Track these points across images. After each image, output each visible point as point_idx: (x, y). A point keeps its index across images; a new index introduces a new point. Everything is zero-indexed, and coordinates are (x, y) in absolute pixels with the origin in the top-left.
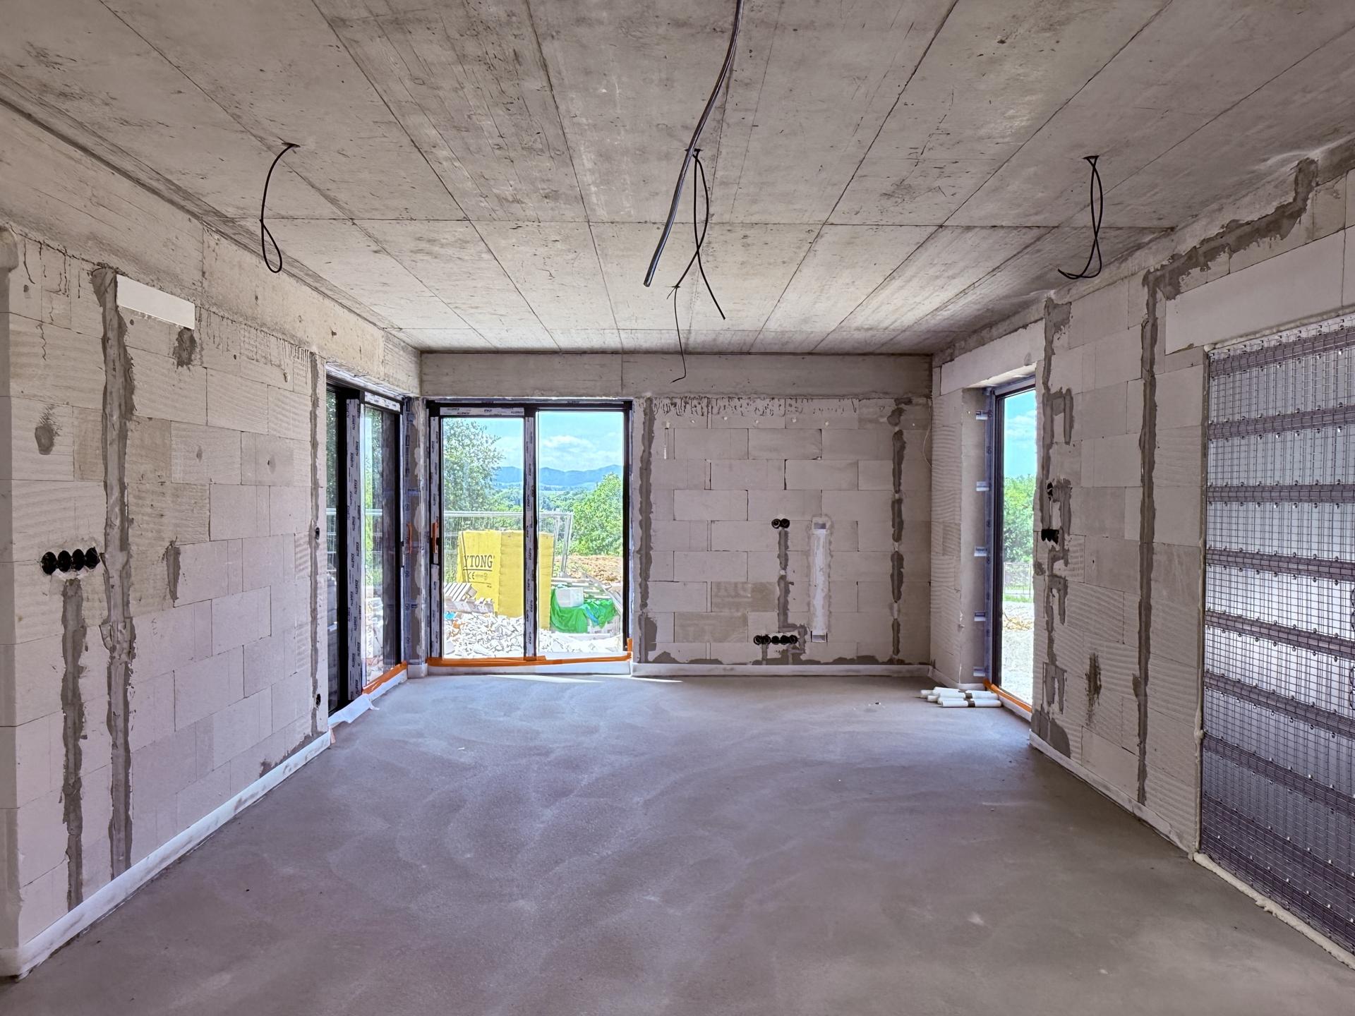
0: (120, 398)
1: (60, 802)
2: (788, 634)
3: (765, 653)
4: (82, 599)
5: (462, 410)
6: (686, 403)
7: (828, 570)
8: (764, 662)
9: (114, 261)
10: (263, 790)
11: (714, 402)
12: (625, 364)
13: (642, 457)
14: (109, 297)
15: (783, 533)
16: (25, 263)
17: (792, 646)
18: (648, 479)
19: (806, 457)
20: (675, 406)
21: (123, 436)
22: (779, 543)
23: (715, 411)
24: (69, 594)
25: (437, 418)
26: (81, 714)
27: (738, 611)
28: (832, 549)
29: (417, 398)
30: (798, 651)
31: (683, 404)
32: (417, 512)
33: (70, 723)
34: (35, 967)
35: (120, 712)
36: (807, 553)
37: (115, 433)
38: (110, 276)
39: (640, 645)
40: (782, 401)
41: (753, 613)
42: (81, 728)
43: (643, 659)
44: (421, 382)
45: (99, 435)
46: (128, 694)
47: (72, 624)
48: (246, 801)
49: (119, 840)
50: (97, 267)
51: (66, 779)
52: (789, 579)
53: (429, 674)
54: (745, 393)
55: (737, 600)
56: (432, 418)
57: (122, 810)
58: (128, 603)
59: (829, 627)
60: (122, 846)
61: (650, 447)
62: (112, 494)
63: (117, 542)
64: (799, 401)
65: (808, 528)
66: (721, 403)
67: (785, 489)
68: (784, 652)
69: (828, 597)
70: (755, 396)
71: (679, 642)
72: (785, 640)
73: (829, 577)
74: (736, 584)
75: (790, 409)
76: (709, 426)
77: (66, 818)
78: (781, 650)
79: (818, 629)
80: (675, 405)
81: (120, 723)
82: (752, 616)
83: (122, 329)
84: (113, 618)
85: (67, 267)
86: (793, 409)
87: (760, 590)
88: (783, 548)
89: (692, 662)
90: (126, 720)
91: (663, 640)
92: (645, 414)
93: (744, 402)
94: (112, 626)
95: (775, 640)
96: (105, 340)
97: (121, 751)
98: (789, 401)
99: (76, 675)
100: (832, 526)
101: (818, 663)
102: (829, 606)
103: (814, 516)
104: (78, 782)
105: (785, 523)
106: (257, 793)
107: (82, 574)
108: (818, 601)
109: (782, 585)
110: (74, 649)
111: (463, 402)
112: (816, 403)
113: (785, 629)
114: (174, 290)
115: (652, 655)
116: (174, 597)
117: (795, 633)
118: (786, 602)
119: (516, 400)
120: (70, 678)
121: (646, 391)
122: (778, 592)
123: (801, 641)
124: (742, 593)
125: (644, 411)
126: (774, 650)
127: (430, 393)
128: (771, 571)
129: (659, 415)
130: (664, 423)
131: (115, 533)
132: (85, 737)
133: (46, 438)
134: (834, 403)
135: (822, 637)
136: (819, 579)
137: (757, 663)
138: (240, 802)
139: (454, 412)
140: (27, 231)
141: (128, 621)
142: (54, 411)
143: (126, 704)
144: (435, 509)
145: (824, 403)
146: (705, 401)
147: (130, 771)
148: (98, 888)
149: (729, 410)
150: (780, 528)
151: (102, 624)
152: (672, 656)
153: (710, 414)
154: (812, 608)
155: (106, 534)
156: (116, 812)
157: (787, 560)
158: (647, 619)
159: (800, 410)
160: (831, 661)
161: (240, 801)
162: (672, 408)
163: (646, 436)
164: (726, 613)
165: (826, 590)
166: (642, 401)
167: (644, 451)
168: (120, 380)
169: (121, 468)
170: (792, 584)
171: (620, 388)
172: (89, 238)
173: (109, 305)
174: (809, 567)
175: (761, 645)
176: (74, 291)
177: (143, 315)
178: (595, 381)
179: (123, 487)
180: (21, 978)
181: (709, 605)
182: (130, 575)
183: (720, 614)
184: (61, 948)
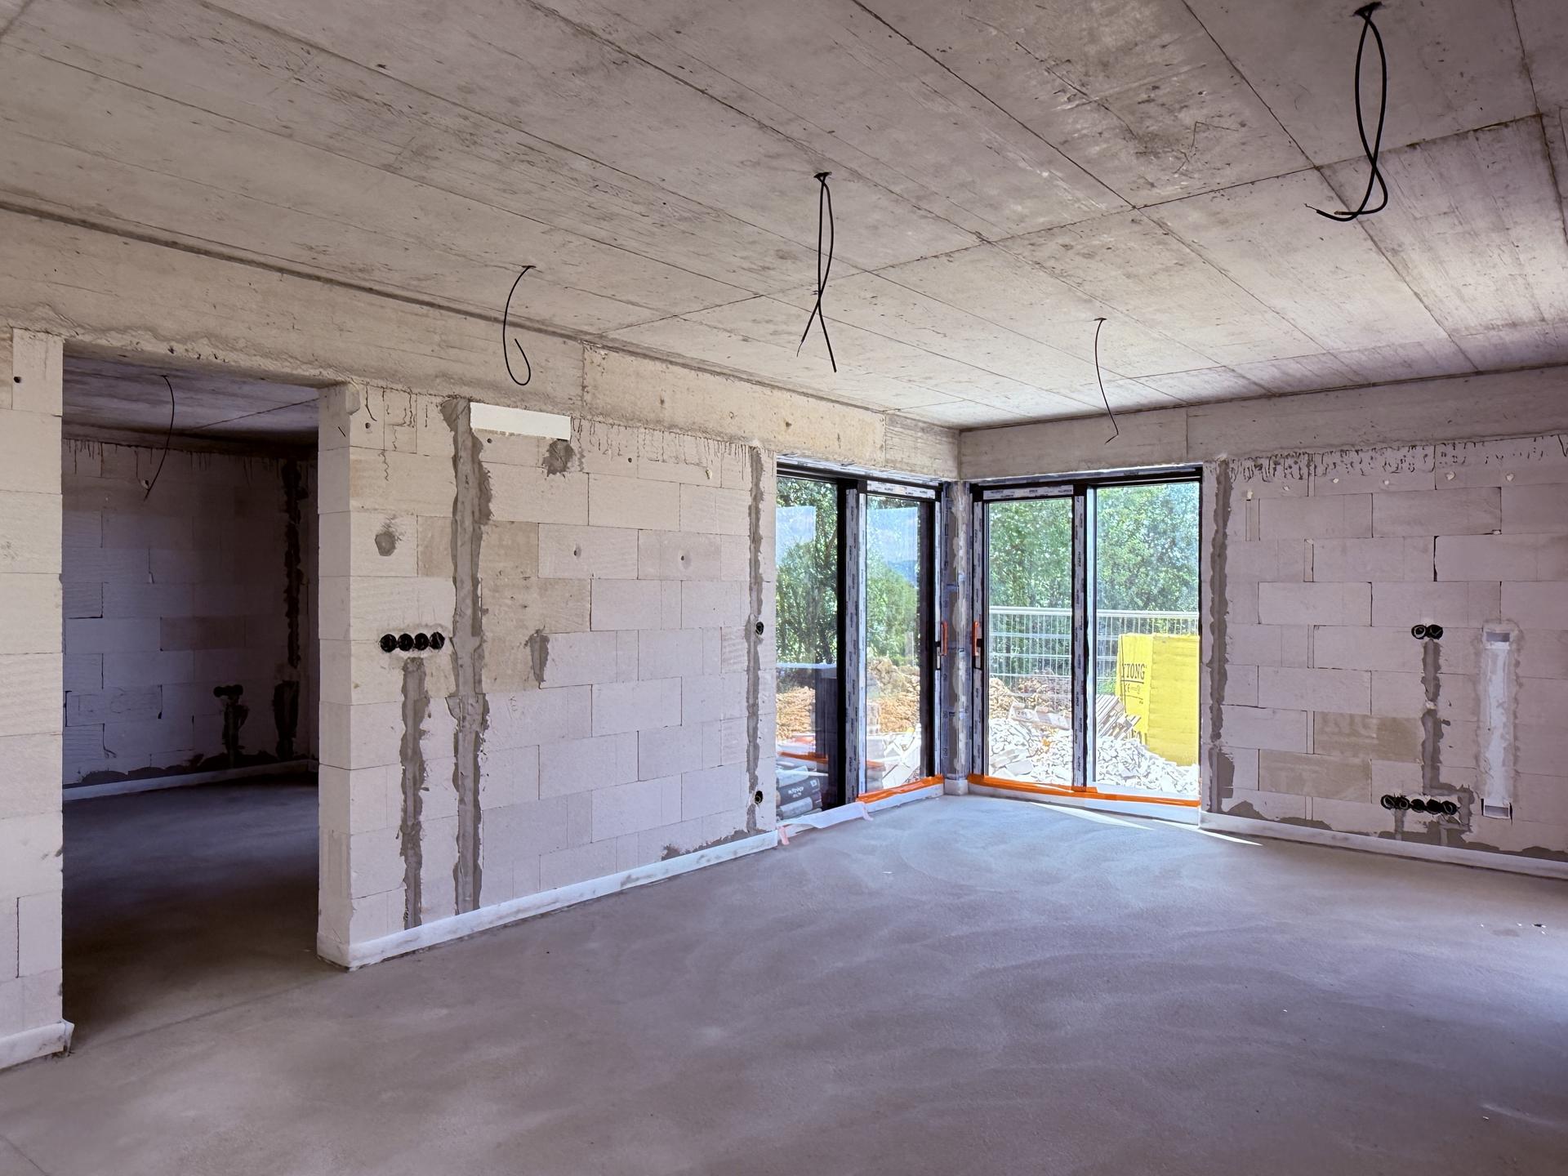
0: (473, 505)
1: (397, 838)
2: (1441, 799)
3: (1399, 822)
4: (425, 675)
5: (1007, 492)
6: (1276, 463)
7: (1513, 707)
8: (1399, 836)
9: (466, 391)
10: (665, 873)
11: (1317, 459)
12: (1190, 419)
13: (1214, 539)
14: (461, 423)
15: (1431, 646)
16: (367, 406)
17: (1447, 817)
18: (1222, 568)
19: (1471, 531)
20: (1261, 469)
21: (477, 538)
22: (1424, 660)
23: (1320, 470)
24: (410, 669)
25: (980, 503)
26: (422, 769)
27: (1355, 756)
28: (1520, 674)
29: (956, 483)
30: (1456, 827)
31: (1272, 466)
32: (955, 609)
33: (409, 776)
34: (364, 965)
35: (470, 773)
36: (1474, 679)
37: (467, 537)
38: (462, 404)
39: (1210, 788)
40: (1430, 450)
41: (1380, 762)
42: (422, 780)
43: (1215, 807)
44: (960, 465)
45: (447, 538)
46: (479, 759)
47: (412, 695)
48: (637, 879)
49: (466, 883)
50: (447, 399)
51: (404, 821)
52: (1443, 714)
53: (970, 793)
54: (1367, 442)
55: (1353, 739)
56: (976, 503)
57: (470, 856)
58: (480, 681)
59: (1515, 796)
60: (470, 889)
61: (1225, 525)
62: (462, 588)
63: (469, 629)
64: (1460, 447)
65: (1477, 639)
66: (1328, 460)
67: (1435, 580)
68: (1431, 825)
69: (1514, 752)
70: (1384, 445)
71: (1264, 790)
72: (1433, 807)
73: (1516, 717)
74: (1352, 716)
75: (1444, 459)
76: (1311, 493)
77: (404, 852)
78: (1427, 821)
79: (1496, 793)
80: (1260, 467)
81: (469, 783)
82: (1377, 765)
83: (476, 446)
84: (462, 692)
85: (413, 404)
86: (1449, 459)
87: (1393, 729)
88: (1430, 668)
89: (1284, 820)
90: (476, 781)
91: (1243, 785)
92: (1219, 482)
93: (1366, 457)
94: (461, 700)
95: (1418, 806)
96: (455, 460)
97: (470, 807)
98: (1440, 449)
99: (417, 736)
100: (1521, 637)
101: (1495, 850)
102: (1515, 764)
103: (1487, 621)
104: (417, 826)
105: (1435, 632)
106: (655, 876)
107: (426, 654)
108: (1495, 752)
109: (1430, 724)
110: (415, 713)
111: (1007, 483)
112: (1491, 449)
113: (1436, 791)
114: (544, 407)
115: (1227, 804)
116: (540, 679)
117: (1453, 799)
118: (1436, 751)
119: (1065, 476)
120: (410, 738)
121: (1219, 453)
122: (1421, 734)
123: (1463, 811)
124: (1363, 732)
125: (1218, 479)
126: (1415, 821)
127: (969, 476)
128: (1411, 701)
129: (1238, 484)
130: (1245, 494)
131: (467, 621)
132: (427, 789)
133: (386, 543)
134: (1526, 444)
135: (1503, 810)
136: (1496, 717)
137: (1384, 835)
138: (629, 879)
139: (998, 496)
140: (368, 380)
141: (481, 697)
142: (396, 520)
143: (477, 768)
144: (978, 606)
145: (1507, 447)
146: (1304, 460)
147: (480, 826)
148: (439, 918)
149: (1341, 468)
150: (1427, 639)
151: (449, 697)
152: (1256, 808)
153: (1312, 478)
154: (1482, 763)
155: (455, 622)
156: (462, 857)
157: (1438, 687)
158: (1221, 755)
159: (1460, 460)
160: (1519, 850)
161: (629, 877)
162: (1256, 472)
163: (1220, 512)
164: (1335, 757)
165: (1510, 737)
166: (1213, 465)
167: (1217, 532)
168: (473, 491)
169: (474, 564)
170: (1448, 723)
171: (1185, 451)
172: (436, 377)
173: (461, 429)
174: (1477, 701)
175: (1393, 810)
176: (421, 421)
177: (503, 434)
178: (1154, 445)
179: (475, 582)
180: (351, 970)
181: (1310, 743)
182: (484, 657)
183: (1327, 757)
184: (393, 958)
